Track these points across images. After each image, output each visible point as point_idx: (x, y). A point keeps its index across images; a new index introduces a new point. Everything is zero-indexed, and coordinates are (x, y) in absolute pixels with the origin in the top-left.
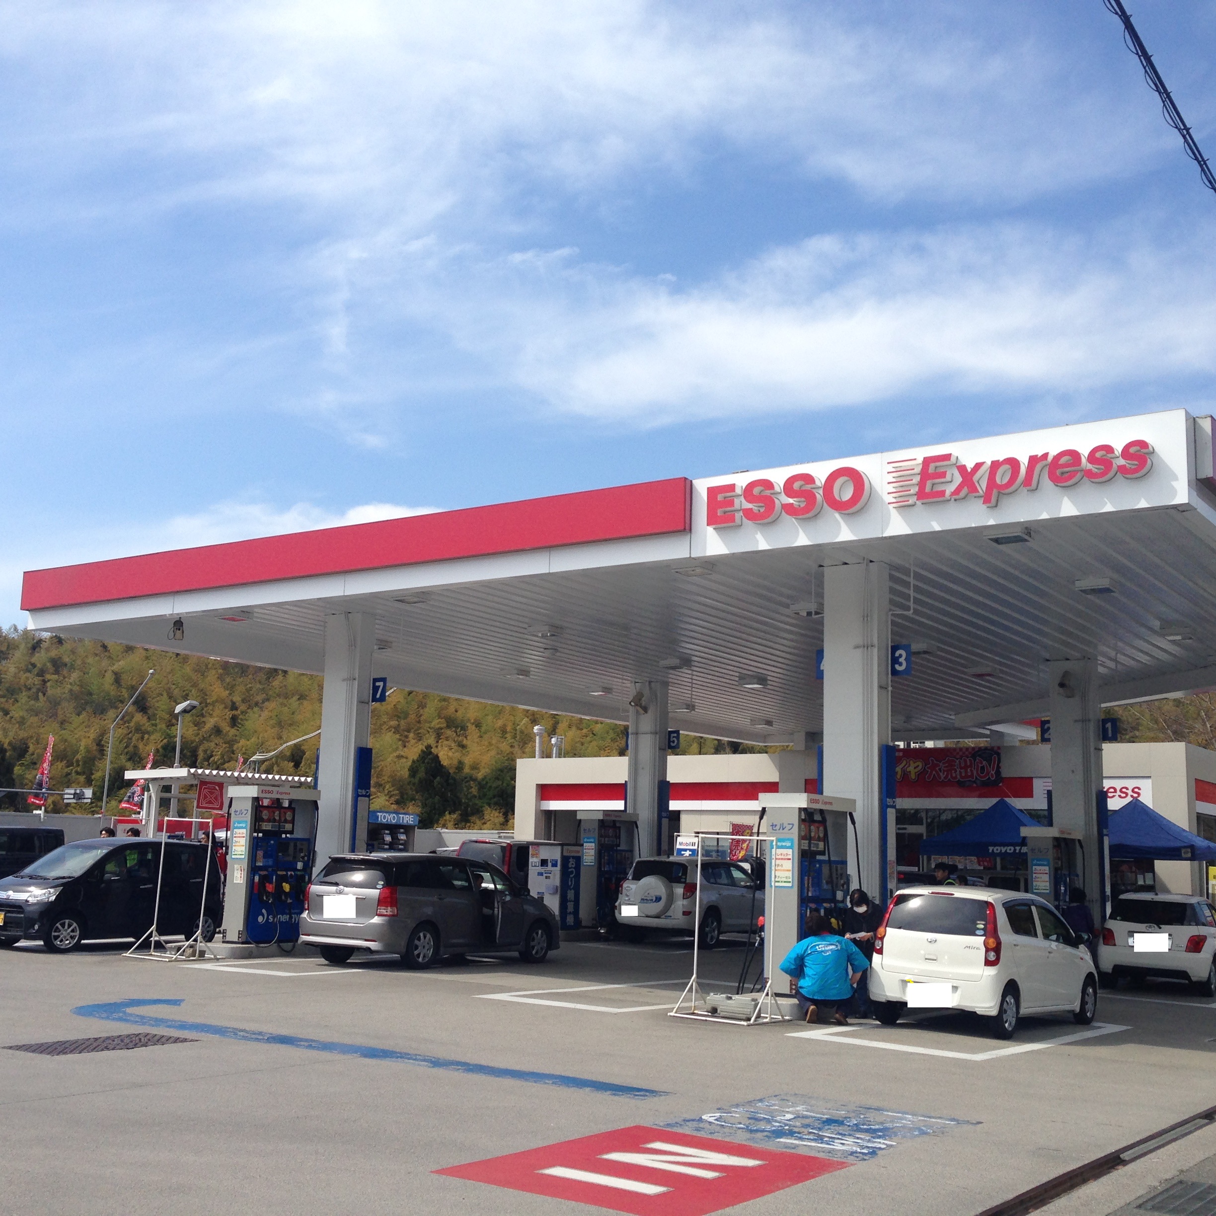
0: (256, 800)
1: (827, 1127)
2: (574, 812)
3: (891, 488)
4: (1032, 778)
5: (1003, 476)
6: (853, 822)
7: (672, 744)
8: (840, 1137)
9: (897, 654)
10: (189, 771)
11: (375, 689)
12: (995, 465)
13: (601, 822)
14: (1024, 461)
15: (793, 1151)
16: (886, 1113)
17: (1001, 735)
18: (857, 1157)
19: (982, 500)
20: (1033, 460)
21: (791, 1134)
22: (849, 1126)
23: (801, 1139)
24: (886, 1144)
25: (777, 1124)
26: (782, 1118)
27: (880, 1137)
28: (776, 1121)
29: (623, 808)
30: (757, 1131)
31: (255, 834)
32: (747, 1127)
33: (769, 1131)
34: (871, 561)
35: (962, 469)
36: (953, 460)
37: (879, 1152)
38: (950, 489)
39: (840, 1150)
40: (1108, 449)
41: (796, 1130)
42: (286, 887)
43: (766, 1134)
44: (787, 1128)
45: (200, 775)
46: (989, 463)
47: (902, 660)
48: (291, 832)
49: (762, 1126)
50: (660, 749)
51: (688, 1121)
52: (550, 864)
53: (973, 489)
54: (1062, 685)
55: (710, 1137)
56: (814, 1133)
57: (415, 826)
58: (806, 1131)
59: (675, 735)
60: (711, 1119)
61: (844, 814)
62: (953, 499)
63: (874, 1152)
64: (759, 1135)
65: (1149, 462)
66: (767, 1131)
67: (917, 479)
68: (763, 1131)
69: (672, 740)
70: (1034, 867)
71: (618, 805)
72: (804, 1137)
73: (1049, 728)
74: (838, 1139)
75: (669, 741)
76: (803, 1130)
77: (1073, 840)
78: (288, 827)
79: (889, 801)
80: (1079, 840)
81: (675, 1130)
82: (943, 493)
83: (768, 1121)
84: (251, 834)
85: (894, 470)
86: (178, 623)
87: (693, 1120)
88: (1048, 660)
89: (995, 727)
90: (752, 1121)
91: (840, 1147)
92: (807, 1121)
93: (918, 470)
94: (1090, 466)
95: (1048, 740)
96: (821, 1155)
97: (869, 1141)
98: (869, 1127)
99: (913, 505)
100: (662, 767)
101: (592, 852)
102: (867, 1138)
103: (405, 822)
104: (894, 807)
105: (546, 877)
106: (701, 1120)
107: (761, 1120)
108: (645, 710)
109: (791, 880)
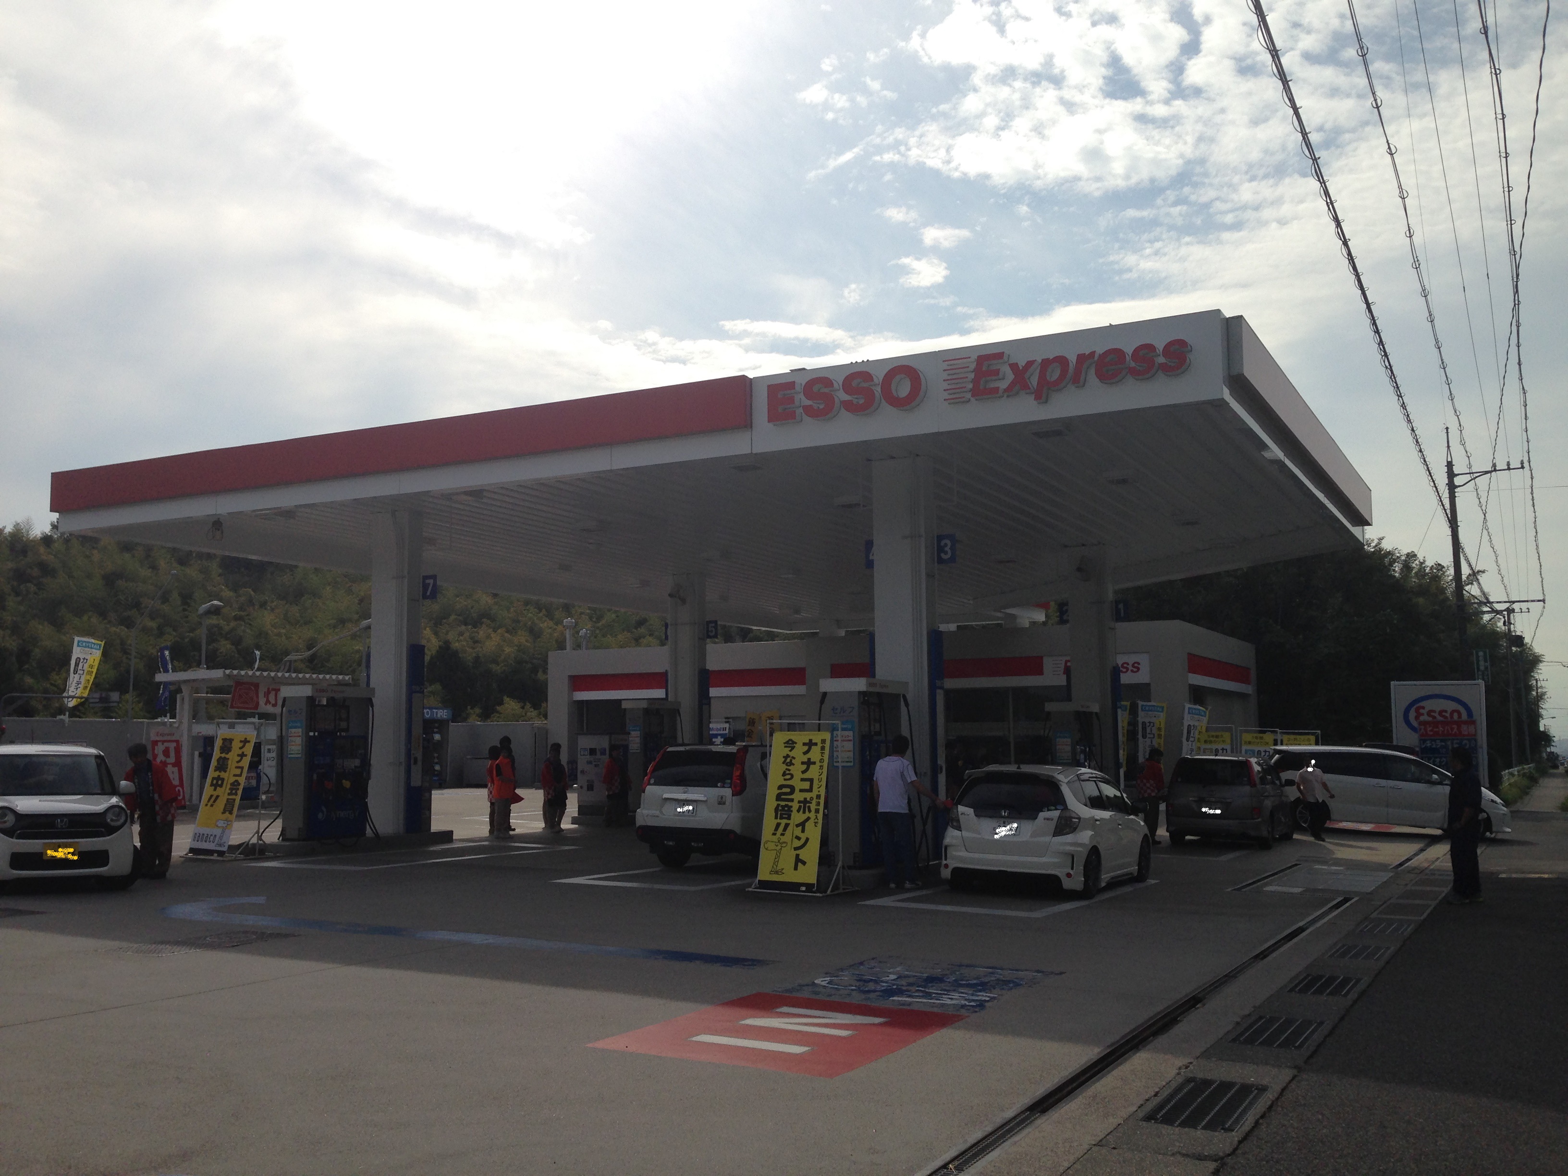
0: (311, 700)
1: (930, 985)
2: (618, 702)
3: (945, 385)
4: (1041, 658)
5: (1054, 374)
6: (907, 705)
7: (710, 634)
8: (946, 993)
9: (943, 543)
10: (224, 672)
11: (425, 587)
12: (1046, 363)
13: (646, 711)
14: (1073, 359)
15: (908, 1008)
16: (978, 969)
17: (1014, 617)
18: (969, 1010)
19: (1033, 396)
20: (1081, 358)
21: (900, 992)
22: (949, 982)
23: (910, 996)
24: (989, 997)
25: (884, 984)
26: (888, 978)
27: (980, 991)
28: (882, 982)
29: (664, 696)
30: (869, 992)
31: (311, 734)
32: (859, 988)
33: (879, 991)
34: (917, 455)
35: (1014, 367)
36: (1005, 358)
37: (987, 1004)
38: (1003, 385)
39: (950, 1005)
40: (1150, 347)
41: (904, 988)
42: (347, 784)
43: (878, 993)
44: (895, 987)
45: (236, 675)
46: (1040, 361)
47: (947, 549)
48: (346, 730)
49: (871, 986)
50: (699, 639)
51: (804, 986)
52: (598, 753)
53: (1025, 386)
54: (1079, 569)
55: (828, 999)
56: (921, 990)
57: (448, 721)
58: (913, 988)
59: (713, 625)
60: (824, 983)
61: (897, 696)
62: (1005, 396)
63: (981, 1005)
64: (872, 995)
65: (1188, 359)
66: (877, 991)
67: (972, 376)
68: (874, 991)
69: (710, 629)
70: (1057, 739)
71: (659, 693)
72: (914, 994)
73: (1067, 611)
74: (946, 994)
75: (708, 631)
76: (910, 988)
77: (1091, 713)
78: (343, 725)
79: (938, 683)
80: (1096, 713)
81: (794, 994)
82: (997, 389)
83: (876, 982)
84: (307, 733)
85: (949, 368)
86: (217, 524)
87: (807, 985)
88: (1066, 546)
89: (1009, 611)
90: (861, 983)
91: (949, 1002)
92: (911, 980)
93: (973, 366)
94: (1133, 364)
95: (1066, 622)
96: (935, 1010)
97: (973, 995)
98: (967, 982)
99: (968, 402)
100: (702, 655)
101: (638, 740)
102: (970, 992)
103: (439, 716)
104: (941, 688)
105: (596, 766)
106: (814, 984)
107: (869, 982)
108: (683, 601)
109: (852, 760)
